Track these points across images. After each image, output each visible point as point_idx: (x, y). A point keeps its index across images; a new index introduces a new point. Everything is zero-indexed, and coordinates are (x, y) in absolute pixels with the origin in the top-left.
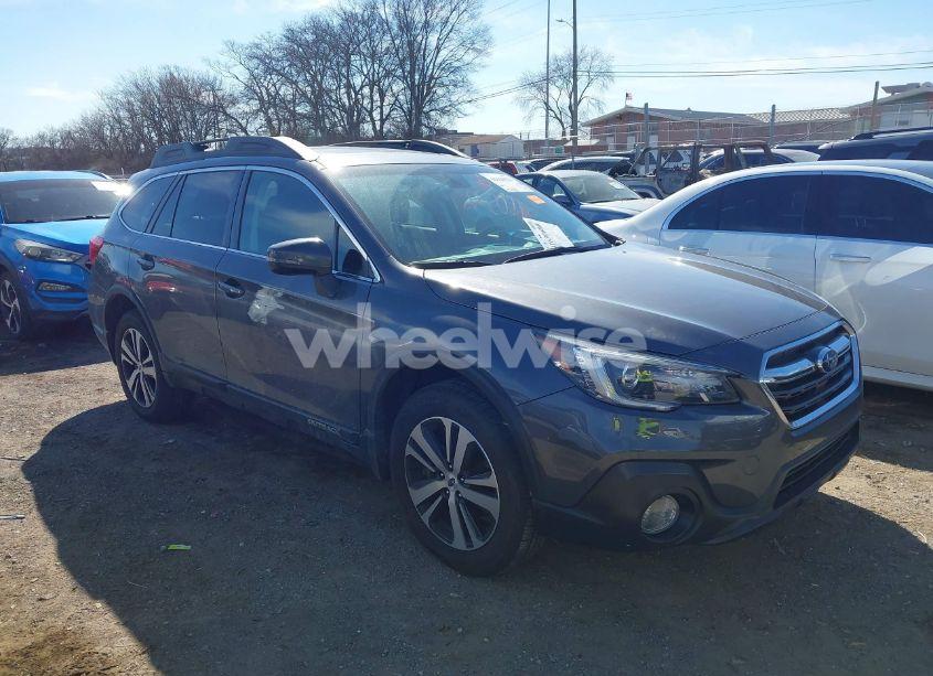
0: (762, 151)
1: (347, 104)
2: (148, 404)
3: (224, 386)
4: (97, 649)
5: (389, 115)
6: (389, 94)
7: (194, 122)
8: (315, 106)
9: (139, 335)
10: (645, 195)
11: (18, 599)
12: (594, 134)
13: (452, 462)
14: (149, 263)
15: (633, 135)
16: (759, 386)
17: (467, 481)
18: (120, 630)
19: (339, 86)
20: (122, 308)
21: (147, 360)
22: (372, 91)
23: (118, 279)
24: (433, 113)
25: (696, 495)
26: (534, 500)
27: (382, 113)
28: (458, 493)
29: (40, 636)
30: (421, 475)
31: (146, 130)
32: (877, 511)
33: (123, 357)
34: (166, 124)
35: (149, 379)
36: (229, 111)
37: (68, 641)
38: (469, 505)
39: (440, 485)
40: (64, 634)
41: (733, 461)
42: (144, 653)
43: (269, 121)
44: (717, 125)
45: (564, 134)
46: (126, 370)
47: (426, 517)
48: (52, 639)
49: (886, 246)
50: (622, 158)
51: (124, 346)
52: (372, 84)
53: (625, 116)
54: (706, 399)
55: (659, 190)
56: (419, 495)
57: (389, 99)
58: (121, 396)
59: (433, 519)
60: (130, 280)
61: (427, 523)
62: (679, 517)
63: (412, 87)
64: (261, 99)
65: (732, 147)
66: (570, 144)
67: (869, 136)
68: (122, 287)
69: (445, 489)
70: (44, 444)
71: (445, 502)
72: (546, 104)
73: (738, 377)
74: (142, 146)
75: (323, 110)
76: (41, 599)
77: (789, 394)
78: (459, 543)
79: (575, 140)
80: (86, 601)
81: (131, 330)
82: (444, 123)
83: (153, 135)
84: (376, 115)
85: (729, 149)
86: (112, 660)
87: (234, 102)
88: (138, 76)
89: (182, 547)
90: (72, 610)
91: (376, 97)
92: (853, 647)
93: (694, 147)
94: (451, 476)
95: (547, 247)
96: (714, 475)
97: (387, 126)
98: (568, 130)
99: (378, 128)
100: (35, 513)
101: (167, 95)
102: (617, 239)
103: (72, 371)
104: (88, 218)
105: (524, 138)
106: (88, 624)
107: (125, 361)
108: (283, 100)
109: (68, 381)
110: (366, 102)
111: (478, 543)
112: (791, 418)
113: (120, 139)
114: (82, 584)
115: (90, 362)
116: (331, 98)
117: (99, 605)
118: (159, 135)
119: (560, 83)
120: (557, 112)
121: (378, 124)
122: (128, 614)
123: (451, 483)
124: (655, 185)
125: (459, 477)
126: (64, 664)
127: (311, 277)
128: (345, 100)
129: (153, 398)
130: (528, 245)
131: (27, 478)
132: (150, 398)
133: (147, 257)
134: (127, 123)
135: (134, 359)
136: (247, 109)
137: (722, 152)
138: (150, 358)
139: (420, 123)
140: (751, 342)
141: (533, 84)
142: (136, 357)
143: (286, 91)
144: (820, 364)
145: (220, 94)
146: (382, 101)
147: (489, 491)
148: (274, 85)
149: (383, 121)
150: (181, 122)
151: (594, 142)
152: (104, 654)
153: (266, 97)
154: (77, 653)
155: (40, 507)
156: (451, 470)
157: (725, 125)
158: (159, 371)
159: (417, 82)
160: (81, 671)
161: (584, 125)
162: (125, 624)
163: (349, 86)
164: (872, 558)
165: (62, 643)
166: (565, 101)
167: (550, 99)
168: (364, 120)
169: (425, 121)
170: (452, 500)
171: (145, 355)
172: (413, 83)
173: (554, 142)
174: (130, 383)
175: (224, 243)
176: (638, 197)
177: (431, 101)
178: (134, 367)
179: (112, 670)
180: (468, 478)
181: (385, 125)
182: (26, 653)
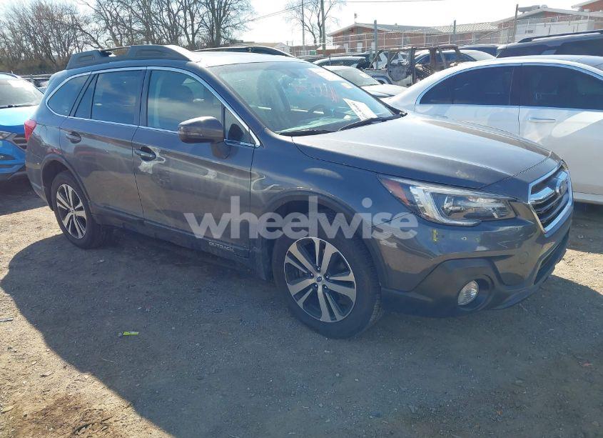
0: (454, 51)
1: (169, 23)
2: (80, 236)
3: (141, 222)
4: (95, 407)
5: (198, 30)
6: (197, 15)
7: (59, 37)
8: (146, 24)
9: (70, 189)
10: (382, 83)
11: (26, 376)
12: (336, 42)
13: (320, 266)
14: (76, 138)
15: (361, 42)
16: (528, 206)
17: (331, 278)
18: (107, 392)
19: (162, 10)
20: (56, 170)
21: (79, 206)
22: (185, 13)
23: (49, 150)
24: (227, 29)
25: (491, 279)
26: (382, 289)
27: (193, 29)
28: (324, 286)
29: (51, 402)
30: (297, 275)
31: (25, 43)
32: (575, 280)
33: (58, 205)
34: (39, 39)
35: (81, 219)
36: (85, 28)
37: (72, 403)
38: (333, 294)
39: (311, 281)
40: (67, 398)
41: (511, 256)
42: (128, 407)
43: (114, 35)
44: (415, 35)
45: (315, 42)
46: (61, 214)
47: (300, 303)
48: (60, 402)
49: (564, 112)
50: (360, 58)
51: (59, 197)
52: (185, 9)
53: (354, 29)
54: (496, 217)
55: (390, 79)
56: (294, 289)
57: (197, 19)
58: (58, 231)
59: (305, 303)
60: (62, 151)
61: (302, 307)
62: (478, 294)
63: (213, 10)
64: (107, 20)
65: (435, 49)
66: (321, 48)
67: (529, 39)
68: (57, 156)
69: (314, 284)
70: (11, 267)
71: (315, 293)
72: (303, 21)
73: (515, 201)
74: (23, 55)
75: (152, 27)
76: (43, 376)
77: (542, 210)
78: (325, 317)
79: (324, 46)
80: (76, 374)
81: (64, 186)
82: (236, 35)
83: (30, 46)
84: (189, 30)
85: (433, 51)
86: (108, 413)
87: (87, 22)
88: (15, 4)
89: (133, 333)
90: (68, 382)
91: (189, 18)
92: (586, 367)
93: (412, 49)
94: (319, 275)
95: (363, 119)
96: (501, 266)
97: (197, 39)
98: (318, 39)
99: (191, 40)
100: (20, 316)
101: (39, 18)
102: (400, 111)
103: (14, 216)
104: (10, 107)
105: (290, 45)
106: (82, 391)
107: (60, 207)
108: (122, 20)
109: (14, 222)
110: (182, 22)
111: (339, 318)
112: (545, 225)
113: (6, 49)
114: (70, 362)
115: (25, 209)
116: (157, 18)
117: (86, 377)
118: (35, 46)
119: (311, 7)
120: (310, 27)
121: (191, 36)
122: (109, 380)
123: (319, 280)
124: (387, 75)
125: (325, 276)
126: (74, 419)
127: (209, 144)
128: (167, 20)
129: (84, 232)
130: (347, 118)
131: (6, 292)
132: (82, 233)
133: (74, 133)
134: (10, 38)
135: (67, 206)
136: (97, 27)
137: (427, 52)
138: (81, 204)
139: (219, 36)
140: (518, 177)
141: (294, 8)
142: (70, 205)
143: (124, 14)
144: (558, 191)
145: (76, 16)
146: (193, 20)
147: (349, 284)
148: (115, 9)
149: (194, 35)
150: (50, 37)
151: (337, 47)
152: (101, 410)
153: (110, 18)
154: (81, 411)
155: (22, 313)
156: (319, 271)
157: (420, 34)
158: (88, 213)
159: (216, 7)
160: (88, 423)
161: (329, 36)
162: (110, 388)
163: (170, 11)
164: (580, 310)
165: (68, 404)
166: (315, 20)
167: (305, 18)
168: (181, 34)
169: (222, 34)
170: (320, 290)
171: (76, 202)
172: (213, 7)
173: (309, 48)
174: (65, 223)
175: (134, 122)
176: (378, 83)
177: (226, 20)
178: (68, 211)
179: (110, 420)
180: (332, 276)
181: (196, 38)
182: (45, 413)
